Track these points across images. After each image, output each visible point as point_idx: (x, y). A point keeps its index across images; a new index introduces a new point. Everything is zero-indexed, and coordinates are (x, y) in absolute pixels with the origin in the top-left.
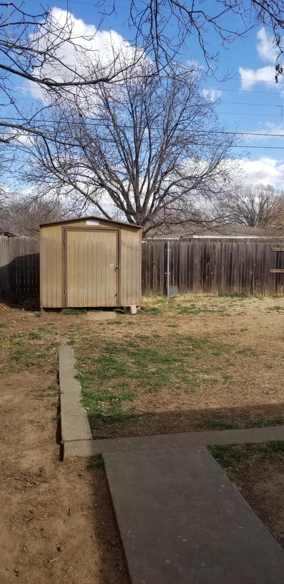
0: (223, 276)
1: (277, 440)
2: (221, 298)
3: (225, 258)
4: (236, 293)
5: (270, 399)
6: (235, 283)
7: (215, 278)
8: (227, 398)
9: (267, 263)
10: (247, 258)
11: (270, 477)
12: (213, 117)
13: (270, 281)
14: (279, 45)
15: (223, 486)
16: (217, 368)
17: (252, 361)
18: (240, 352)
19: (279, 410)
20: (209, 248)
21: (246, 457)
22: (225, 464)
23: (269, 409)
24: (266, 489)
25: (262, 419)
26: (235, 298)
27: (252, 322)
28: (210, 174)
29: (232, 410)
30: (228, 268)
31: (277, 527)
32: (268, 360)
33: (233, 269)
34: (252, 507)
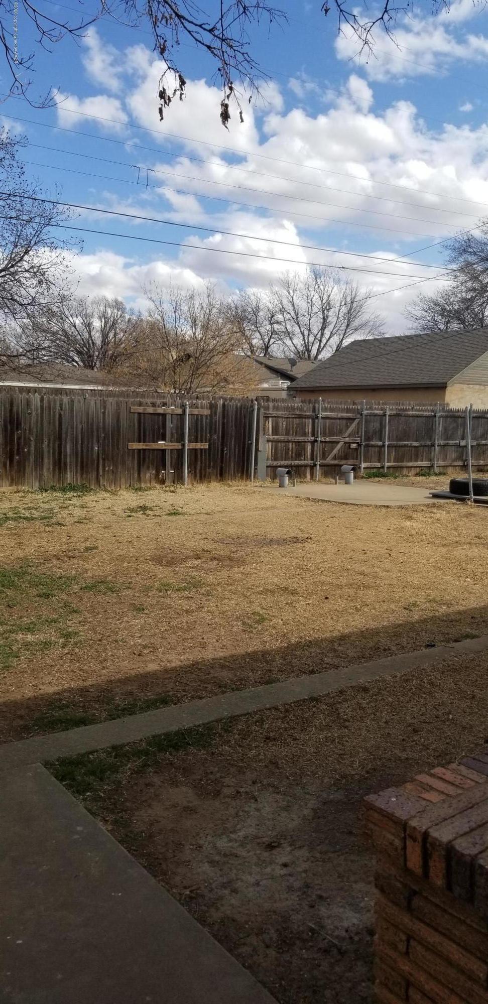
0: (46, 455)
1: (163, 731)
2: (45, 494)
3: (50, 423)
4: (70, 484)
5: (145, 663)
6: (68, 467)
7: (32, 459)
8: (72, 671)
9: (123, 431)
10: (88, 423)
11: (157, 796)
12: (14, 169)
13: (129, 463)
14: (164, 54)
15: (79, 828)
16: (49, 620)
17: (110, 601)
18: (87, 588)
19: (161, 680)
20: (18, 404)
21: (115, 769)
22: (79, 789)
23: (145, 680)
24: (151, 818)
25: (135, 700)
26: (70, 494)
27: (104, 534)
28: (12, 270)
29: (83, 691)
30: (54, 441)
31: (178, 879)
32: (136, 598)
33: (64, 442)
34: (132, 854)
